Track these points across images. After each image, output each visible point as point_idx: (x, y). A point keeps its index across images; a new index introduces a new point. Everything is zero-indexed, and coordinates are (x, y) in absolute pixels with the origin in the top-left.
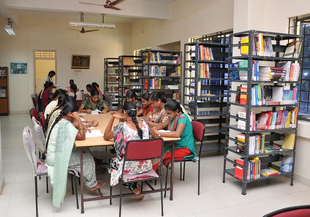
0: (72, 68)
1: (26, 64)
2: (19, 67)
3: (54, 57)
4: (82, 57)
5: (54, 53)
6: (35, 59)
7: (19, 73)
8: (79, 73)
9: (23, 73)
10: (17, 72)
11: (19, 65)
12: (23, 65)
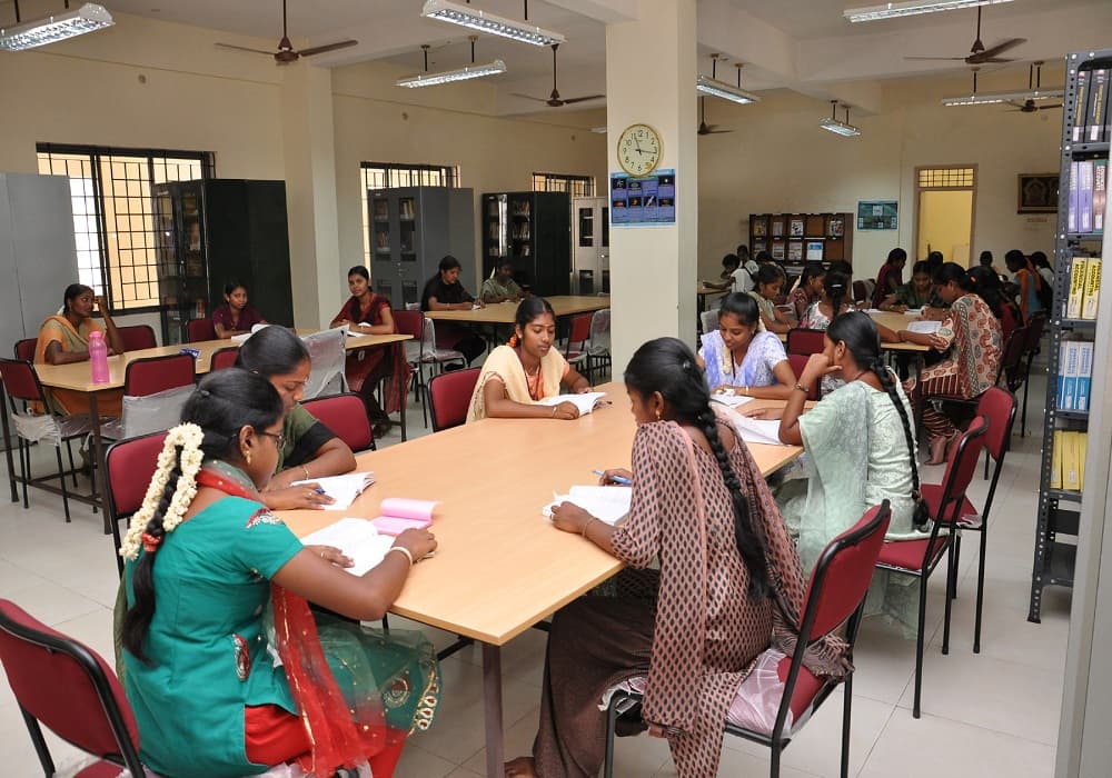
0: (1019, 212)
1: (895, 205)
2: (877, 212)
3: (970, 183)
4: (1049, 178)
5: (971, 171)
6: (919, 191)
7: (876, 228)
8: (1041, 225)
9: (888, 226)
10: (871, 224)
11: (878, 208)
12: (887, 207)
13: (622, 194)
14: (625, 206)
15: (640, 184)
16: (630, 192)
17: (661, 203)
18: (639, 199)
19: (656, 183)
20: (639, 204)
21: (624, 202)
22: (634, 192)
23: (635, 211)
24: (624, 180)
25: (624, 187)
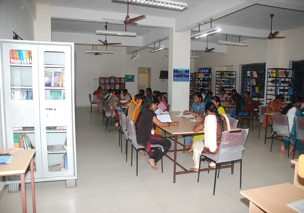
0: (160, 79)
1: (134, 76)
6: (138, 73)
7: (129, 81)
8: (164, 81)
9: (132, 81)
10: (129, 80)
11: (130, 76)
12: (132, 76)
13: (176, 74)
14: (177, 77)
15: (181, 72)
16: (178, 74)
17: (186, 77)
18: (180, 75)
19: (185, 72)
20: (180, 77)
21: (177, 76)
22: (179, 74)
23: (179, 78)
24: (177, 70)
25: (177, 72)
